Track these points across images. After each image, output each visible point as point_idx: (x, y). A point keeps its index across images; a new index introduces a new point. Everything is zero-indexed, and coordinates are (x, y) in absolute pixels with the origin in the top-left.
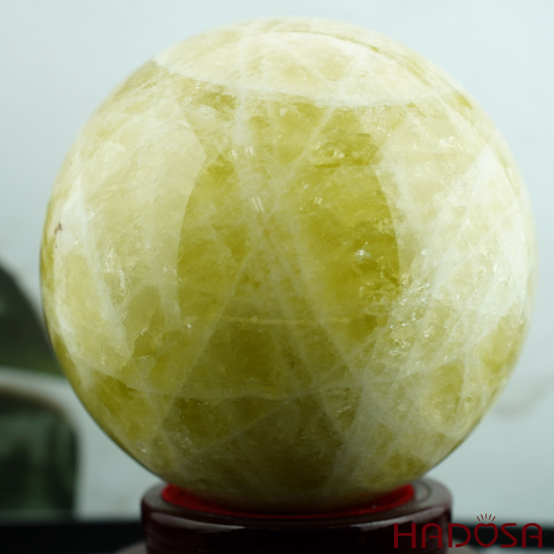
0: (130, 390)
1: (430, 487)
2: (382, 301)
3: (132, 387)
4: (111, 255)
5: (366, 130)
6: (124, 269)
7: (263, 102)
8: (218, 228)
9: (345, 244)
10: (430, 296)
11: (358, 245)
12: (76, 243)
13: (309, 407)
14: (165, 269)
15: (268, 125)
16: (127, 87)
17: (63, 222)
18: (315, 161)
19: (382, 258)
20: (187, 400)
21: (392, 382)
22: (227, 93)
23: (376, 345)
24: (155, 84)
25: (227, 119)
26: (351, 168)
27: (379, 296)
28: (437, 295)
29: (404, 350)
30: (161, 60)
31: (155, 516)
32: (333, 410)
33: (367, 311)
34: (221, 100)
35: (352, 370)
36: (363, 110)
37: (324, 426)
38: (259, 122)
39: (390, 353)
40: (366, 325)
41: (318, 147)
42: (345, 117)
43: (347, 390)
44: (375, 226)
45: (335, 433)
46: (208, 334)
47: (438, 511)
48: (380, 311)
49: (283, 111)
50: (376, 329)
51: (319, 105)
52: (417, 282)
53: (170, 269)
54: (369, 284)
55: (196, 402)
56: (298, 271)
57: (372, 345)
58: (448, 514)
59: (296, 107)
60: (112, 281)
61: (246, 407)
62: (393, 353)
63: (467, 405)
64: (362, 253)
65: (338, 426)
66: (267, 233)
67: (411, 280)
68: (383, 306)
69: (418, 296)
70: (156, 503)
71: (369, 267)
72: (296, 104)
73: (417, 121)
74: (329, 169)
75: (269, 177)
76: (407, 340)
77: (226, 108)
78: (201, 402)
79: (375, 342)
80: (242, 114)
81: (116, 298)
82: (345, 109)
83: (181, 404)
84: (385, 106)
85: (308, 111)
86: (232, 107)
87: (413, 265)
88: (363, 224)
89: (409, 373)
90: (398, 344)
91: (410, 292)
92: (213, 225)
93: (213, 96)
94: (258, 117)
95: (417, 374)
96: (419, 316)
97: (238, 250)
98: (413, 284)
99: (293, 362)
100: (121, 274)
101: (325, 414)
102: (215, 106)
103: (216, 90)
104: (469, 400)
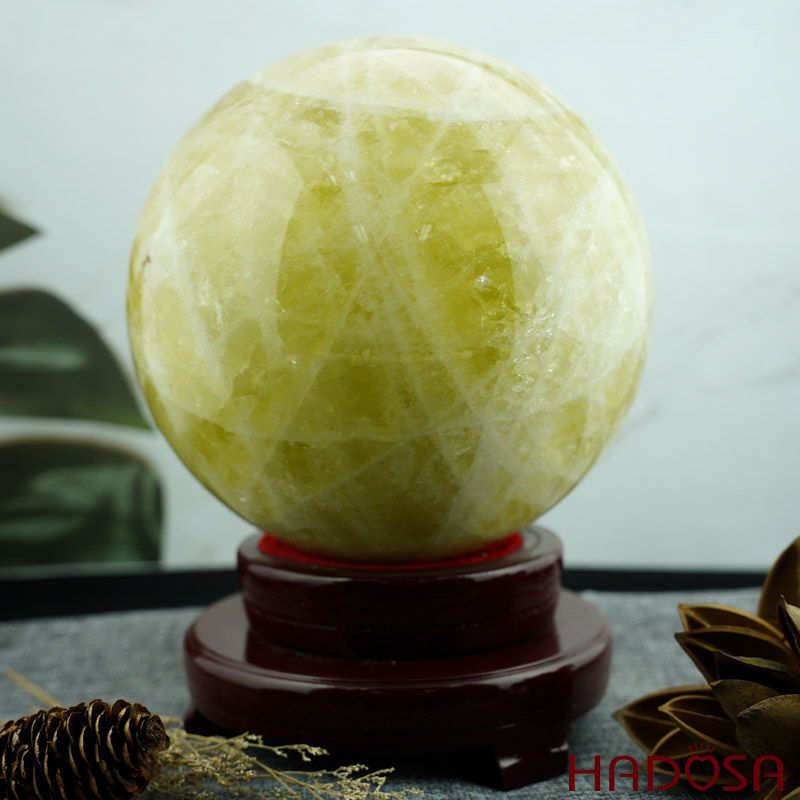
0: (229, 434)
1: (539, 534)
2: (505, 332)
3: (231, 430)
4: (206, 286)
5: (484, 146)
6: (221, 302)
7: (371, 116)
8: (325, 254)
9: (465, 269)
10: (555, 326)
11: (479, 271)
12: (167, 275)
13: (426, 448)
14: (267, 300)
15: (377, 141)
16: (218, 108)
17: (151, 254)
18: (429, 179)
19: (504, 285)
20: (291, 444)
21: (514, 421)
22: (330, 108)
23: (499, 380)
24: (250, 102)
25: (331, 135)
26: (469, 187)
27: (502, 326)
28: (563, 326)
29: (528, 386)
30: (255, 79)
31: (254, 568)
32: (451, 452)
33: (489, 342)
34: (324, 116)
35: (472, 408)
36: (480, 125)
37: (441, 469)
38: (368, 138)
39: (513, 389)
40: (488, 357)
41: (432, 164)
42: (460, 133)
43: (466, 429)
44: (498, 250)
45: (453, 477)
46: (315, 370)
47: (551, 559)
48: (503, 343)
49: (393, 126)
50: (498, 362)
51: (431, 118)
52: (542, 311)
53: (270, 299)
54: (490, 313)
55: (301, 445)
56: (414, 300)
57: (494, 381)
58: (560, 561)
59: (407, 121)
60: (207, 316)
61: (357, 451)
62: (516, 389)
63: (588, 446)
64: (483, 279)
65: (455, 469)
66: (379, 258)
67: (535, 310)
68: (506, 338)
69: (543, 326)
70: (253, 554)
71: (491, 295)
72: (407, 118)
73: (537, 138)
74: (446, 188)
75: (380, 196)
76: (531, 375)
77: (330, 124)
78: (307, 446)
79: (497, 377)
80: (348, 130)
81: (213, 334)
82: (460, 124)
83: (285, 447)
84: (502, 121)
85: (420, 125)
86: (337, 122)
87: (537, 294)
88: (484, 248)
89: (532, 411)
90: (520, 379)
91: (535, 322)
92: (320, 250)
93: (316, 111)
94: (366, 132)
95: (540, 412)
96: (544, 348)
97: (348, 277)
98: (538, 314)
99: (408, 399)
100: (218, 307)
101: (442, 456)
102: (318, 122)
103: (318, 105)
104: (590, 440)
